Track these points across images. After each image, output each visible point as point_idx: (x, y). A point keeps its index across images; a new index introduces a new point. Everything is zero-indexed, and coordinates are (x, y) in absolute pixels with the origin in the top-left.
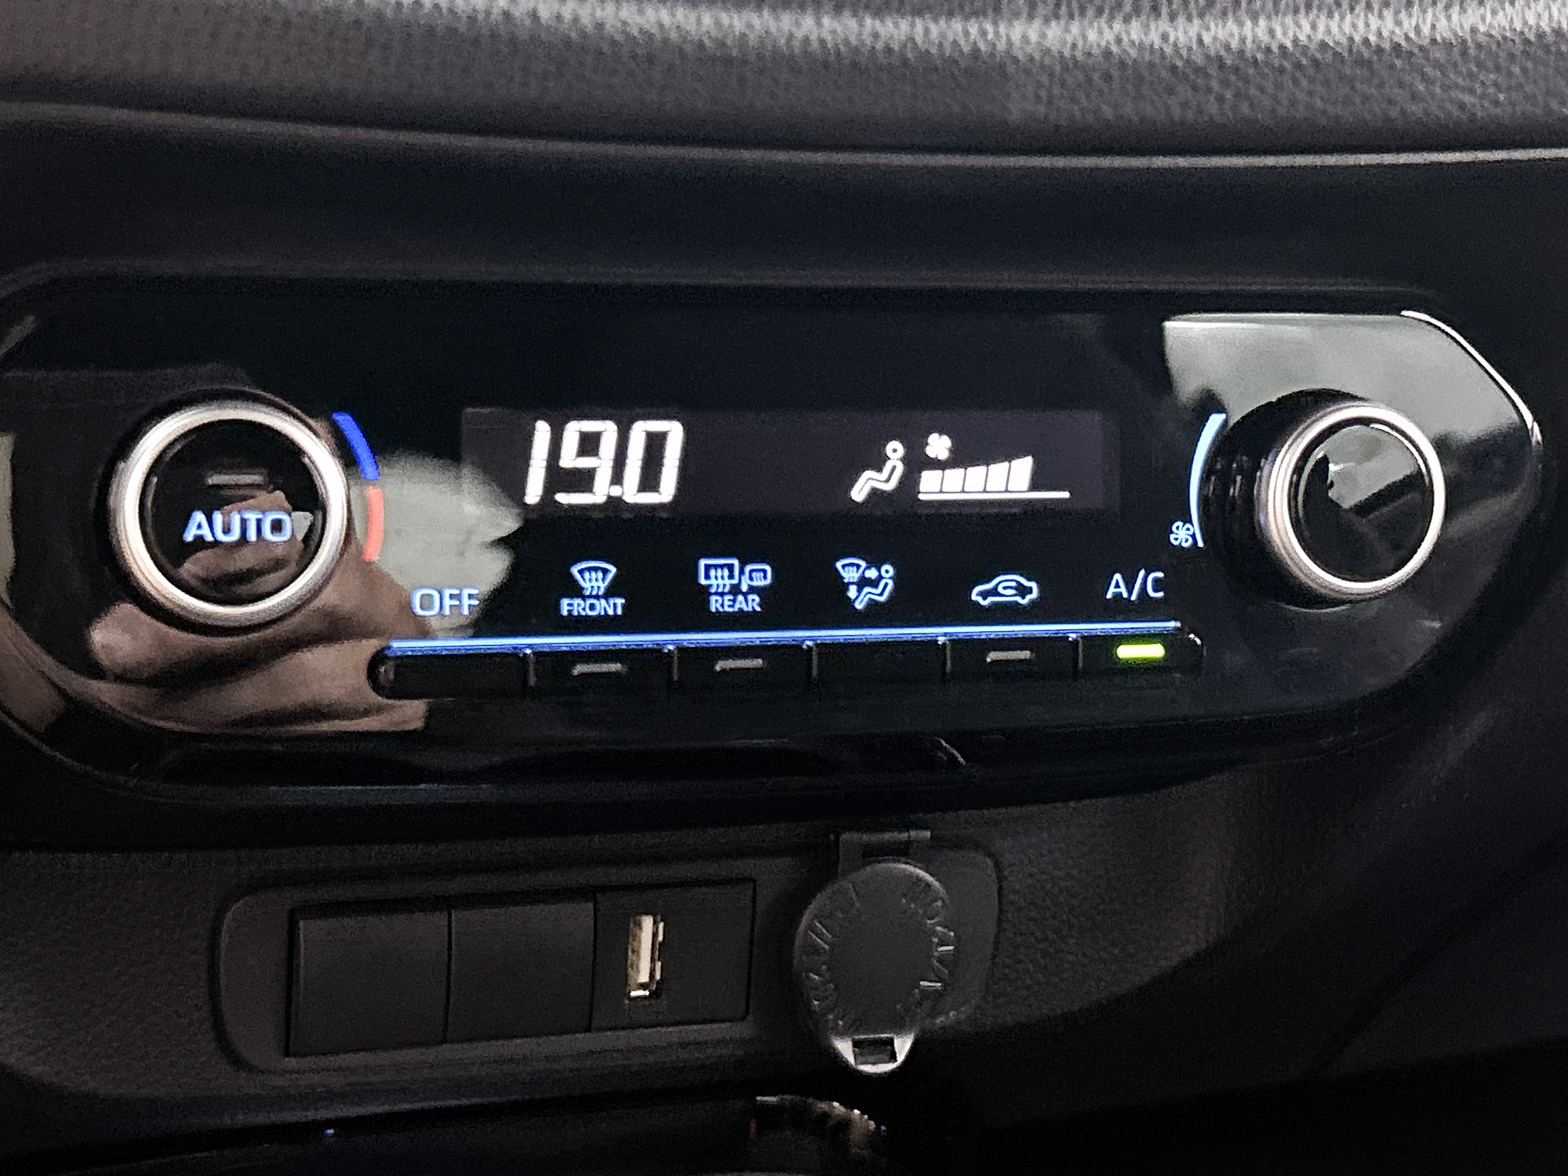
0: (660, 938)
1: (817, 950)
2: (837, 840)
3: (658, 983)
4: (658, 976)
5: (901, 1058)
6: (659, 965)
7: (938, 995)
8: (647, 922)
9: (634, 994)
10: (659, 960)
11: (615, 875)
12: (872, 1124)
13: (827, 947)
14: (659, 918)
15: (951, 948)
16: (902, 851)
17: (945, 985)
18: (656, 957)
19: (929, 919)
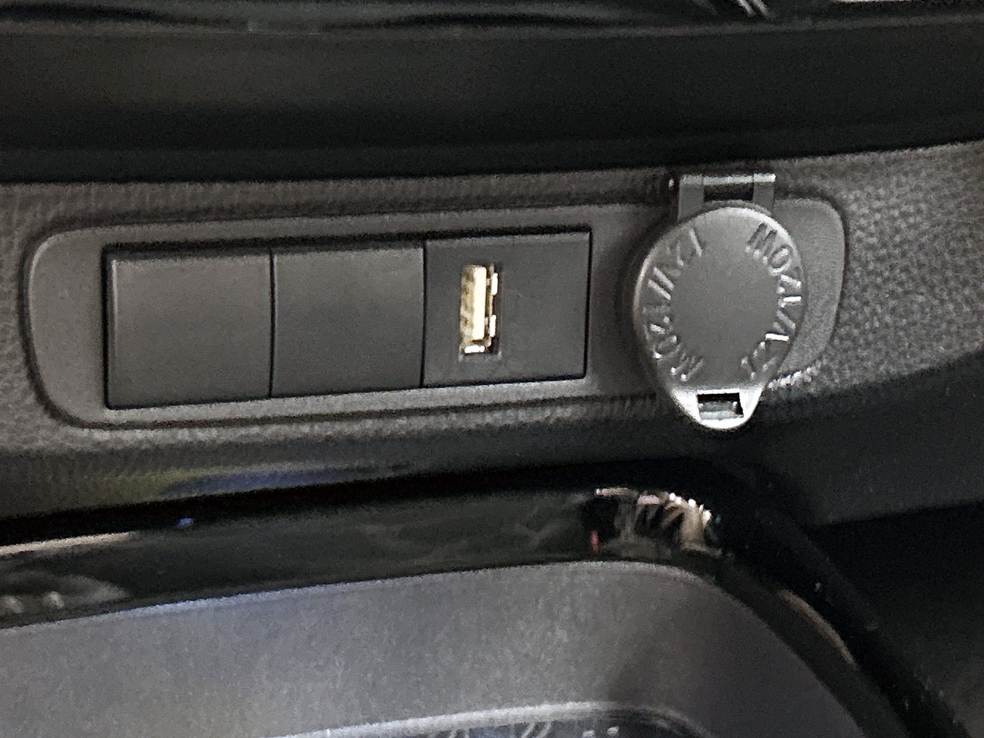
0: (494, 291)
1: (658, 301)
2: (677, 183)
3: (493, 339)
4: (492, 333)
5: (748, 413)
6: (493, 318)
7: (787, 348)
8: (479, 273)
9: (468, 350)
10: (493, 313)
11: (445, 220)
12: (707, 515)
13: (668, 296)
14: (492, 269)
15: (798, 299)
16: (746, 194)
17: (792, 339)
18: (491, 312)
19: (774, 267)
